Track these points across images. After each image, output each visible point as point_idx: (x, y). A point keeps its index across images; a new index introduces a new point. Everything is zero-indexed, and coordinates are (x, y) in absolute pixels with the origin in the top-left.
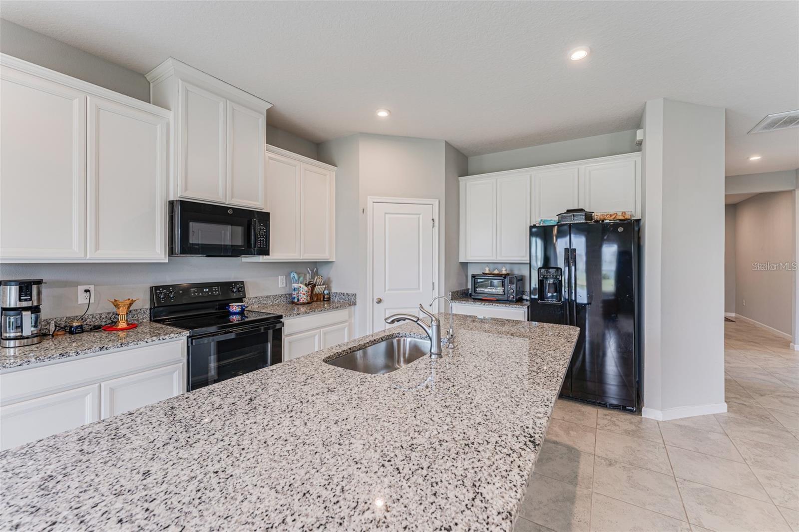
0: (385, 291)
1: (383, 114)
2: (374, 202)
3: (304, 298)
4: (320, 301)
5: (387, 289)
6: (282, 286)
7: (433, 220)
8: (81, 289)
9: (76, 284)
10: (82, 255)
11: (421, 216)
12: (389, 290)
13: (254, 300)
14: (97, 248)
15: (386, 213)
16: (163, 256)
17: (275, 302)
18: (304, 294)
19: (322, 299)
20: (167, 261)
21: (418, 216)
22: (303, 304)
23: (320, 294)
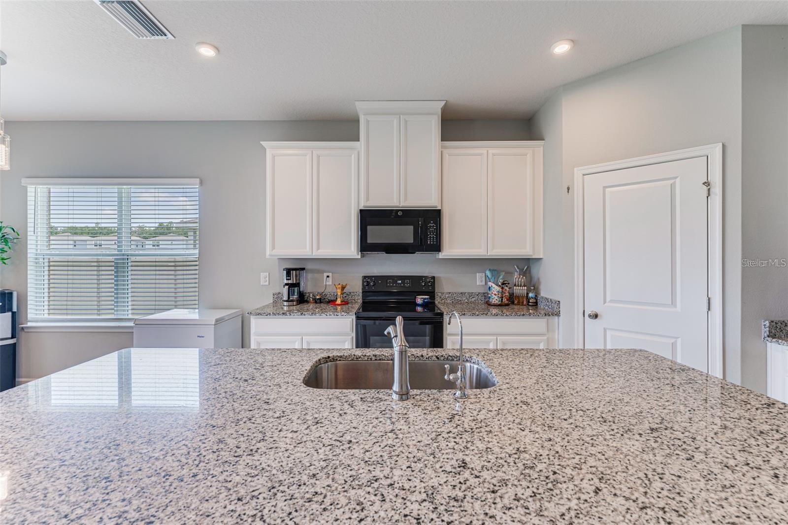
0: (605, 302)
1: (562, 48)
2: (584, 175)
3: (495, 299)
4: (523, 305)
5: (608, 299)
6: (481, 284)
7: (707, 184)
8: (325, 275)
9: (323, 272)
10: (310, 253)
11: (678, 180)
12: (611, 301)
13: (447, 296)
14: (318, 248)
15: (605, 188)
16: (356, 253)
17: (470, 300)
18: (495, 295)
19: (525, 303)
20: (359, 257)
21: (672, 181)
22: (495, 305)
23: (523, 297)
